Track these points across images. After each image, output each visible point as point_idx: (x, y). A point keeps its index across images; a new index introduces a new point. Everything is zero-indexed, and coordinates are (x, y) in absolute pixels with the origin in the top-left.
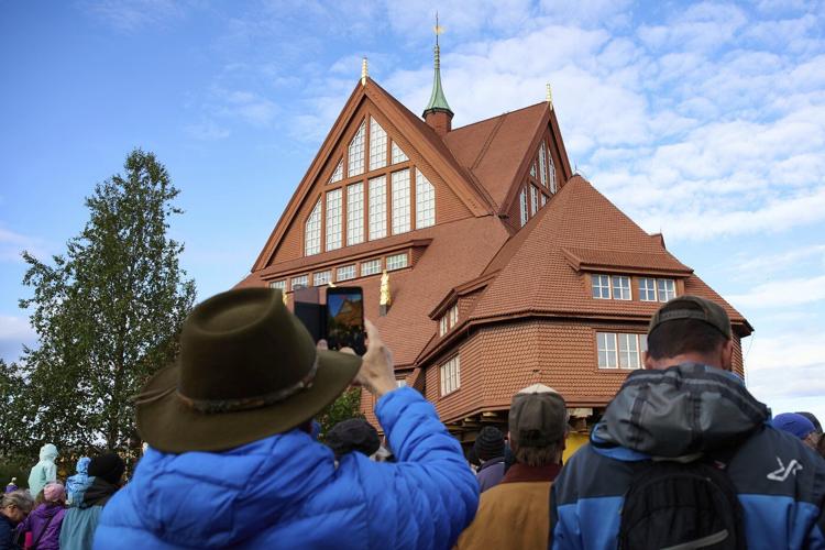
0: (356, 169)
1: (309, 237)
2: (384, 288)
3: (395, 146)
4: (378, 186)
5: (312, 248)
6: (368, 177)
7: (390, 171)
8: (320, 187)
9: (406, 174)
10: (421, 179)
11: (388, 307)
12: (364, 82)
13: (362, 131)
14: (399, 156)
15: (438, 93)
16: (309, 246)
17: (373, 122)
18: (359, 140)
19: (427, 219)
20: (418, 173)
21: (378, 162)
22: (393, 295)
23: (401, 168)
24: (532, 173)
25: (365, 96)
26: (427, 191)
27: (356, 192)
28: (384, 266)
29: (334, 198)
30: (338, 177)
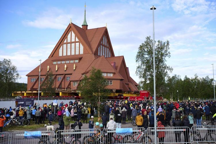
0: (69, 41)
1: (60, 52)
2: (74, 67)
3: (76, 38)
4: (73, 45)
5: (60, 55)
6: (71, 43)
7: (75, 42)
8: (62, 43)
9: (78, 43)
10: (81, 45)
11: (75, 70)
12: (71, 24)
13: (70, 33)
14: (77, 40)
15: (85, 21)
16: (60, 54)
17: (72, 32)
18: (70, 35)
19: (82, 52)
20: (80, 44)
21: (73, 40)
22: (76, 68)
23: (77, 42)
24: (101, 43)
25: (71, 27)
26: (82, 47)
27: (69, 45)
28: (74, 62)
29: (65, 46)
30: (65, 42)
